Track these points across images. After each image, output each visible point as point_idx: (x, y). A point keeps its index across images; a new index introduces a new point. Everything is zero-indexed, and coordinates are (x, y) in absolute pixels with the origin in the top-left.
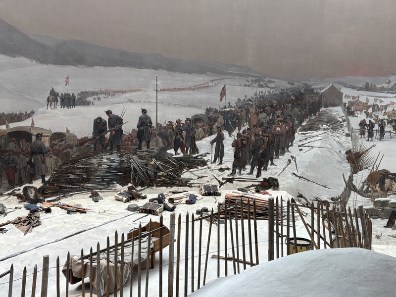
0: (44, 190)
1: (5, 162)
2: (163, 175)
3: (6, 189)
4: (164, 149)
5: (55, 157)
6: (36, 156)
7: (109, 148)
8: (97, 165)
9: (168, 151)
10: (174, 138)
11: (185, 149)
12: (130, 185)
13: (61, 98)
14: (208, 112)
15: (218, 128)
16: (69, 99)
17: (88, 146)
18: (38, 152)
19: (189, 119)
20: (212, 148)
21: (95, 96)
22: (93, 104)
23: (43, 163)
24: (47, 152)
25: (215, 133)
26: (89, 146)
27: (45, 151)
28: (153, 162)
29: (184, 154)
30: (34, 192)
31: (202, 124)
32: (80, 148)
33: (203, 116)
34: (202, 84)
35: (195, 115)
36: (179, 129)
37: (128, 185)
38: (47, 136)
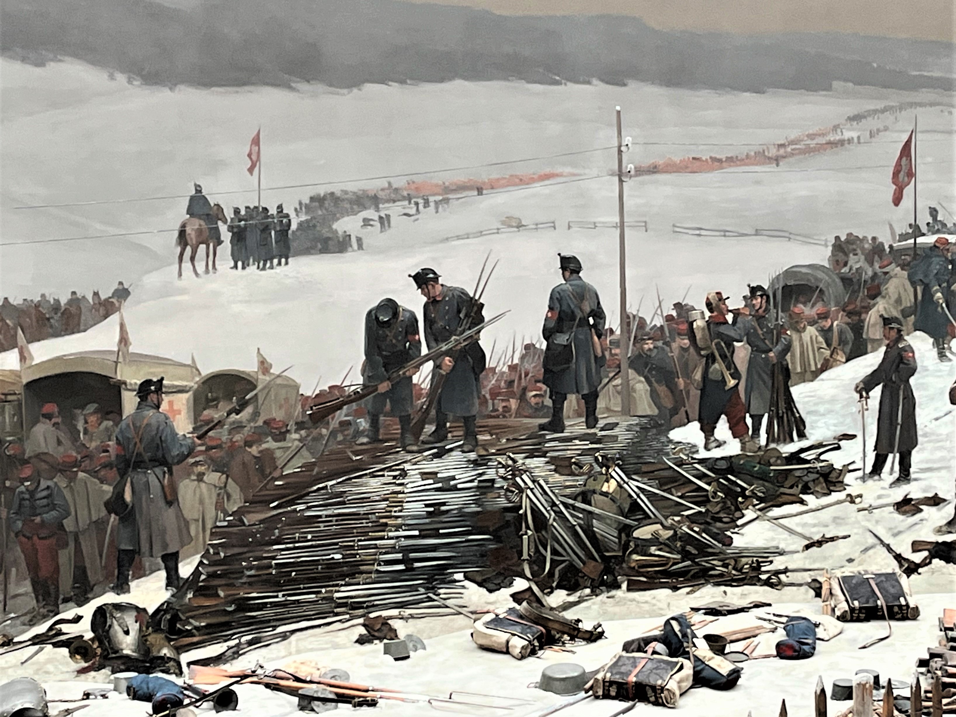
0: (175, 618)
1: (20, 506)
2: (655, 540)
3: (27, 618)
4: (657, 426)
5: (213, 477)
6: (139, 477)
7: (430, 428)
8: (383, 505)
9: (676, 434)
10: (698, 376)
11: (749, 421)
12: (520, 584)
13: (231, 229)
14: (841, 257)
15: (887, 321)
16: (266, 229)
17: (345, 425)
18: (147, 456)
19: (760, 288)
20: (863, 411)
21: (370, 213)
22: (360, 246)
23: (169, 503)
24: (183, 458)
25: (877, 343)
26: (348, 423)
27: (175, 452)
28: (613, 484)
29: (743, 444)
30: (134, 627)
31: (819, 308)
32: (315, 432)
33: (820, 275)
34: (811, 136)
35: (787, 273)
36: (720, 335)
37: (510, 584)
38: (181, 390)
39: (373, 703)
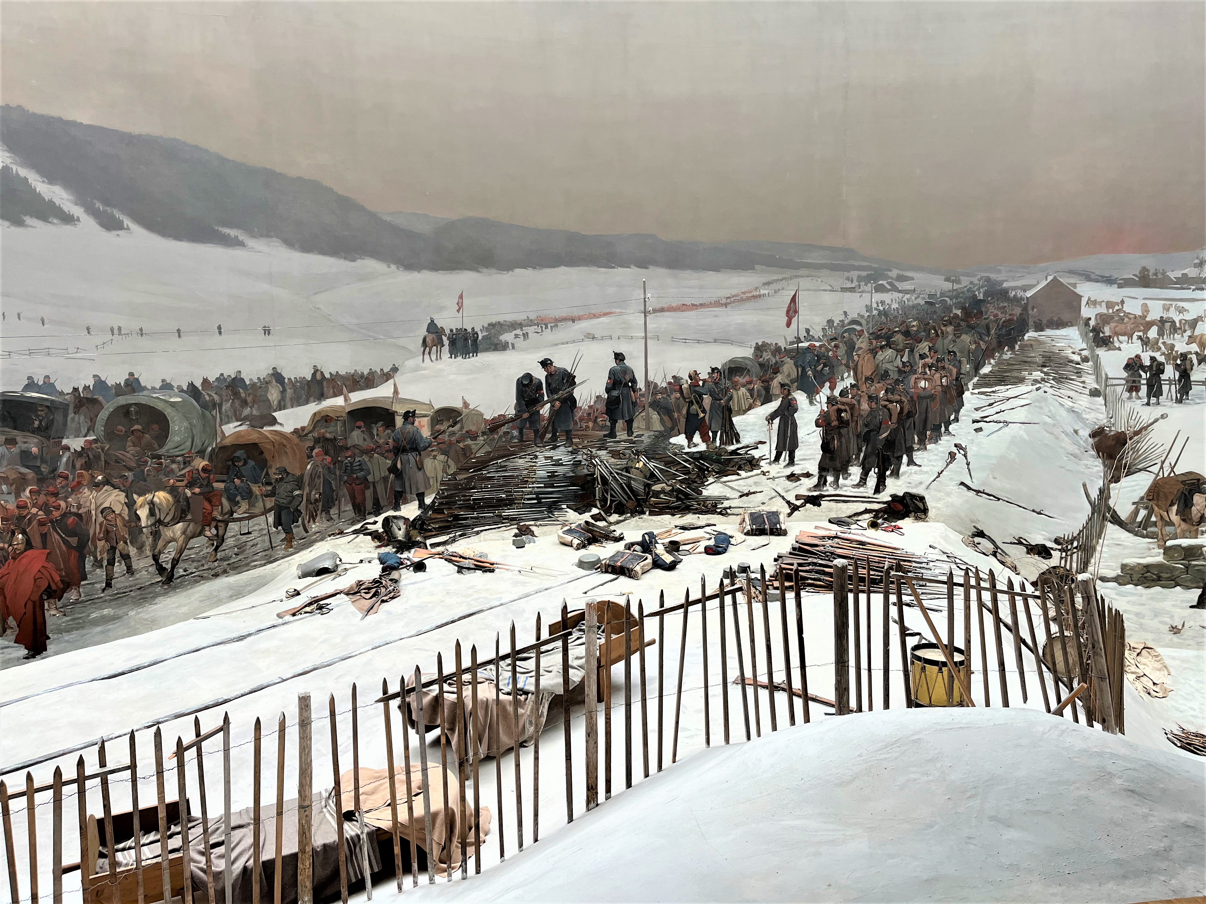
0: (423, 523)
1: (346, 469)
2: (663, 491)
3: (350, 522)
4: (663, 436)
5: (441, 457)
6: (404, 457)
7: (549, 436)
8: (526, 472)
9: (673, 440)
10: (684, 412)
11: (711, 434)
12: (595, 511)
13: (448, 339)
14: (759, 353)
15: (782, 385)
16: (466, 339)
17: (506, 433)
18: (408, 447)
19: (716, 368)
20: (769, 430)
21: (518, 332)
22: (513, 348)
23: (420, 469)
24: (426, 448)
25: (777, 397)
26: (508, 433)
27: (422, 445)
28: (641, 464)
29: (708, 445)
30: (403, 527)
31: (747, 378)
32: (491, 437)
33: (748, 362)
34: (744, 293)
35: (731, 361)
36: (695, 392)
37: (590, 511)
38: (425, 416)
39: (492, 571)
